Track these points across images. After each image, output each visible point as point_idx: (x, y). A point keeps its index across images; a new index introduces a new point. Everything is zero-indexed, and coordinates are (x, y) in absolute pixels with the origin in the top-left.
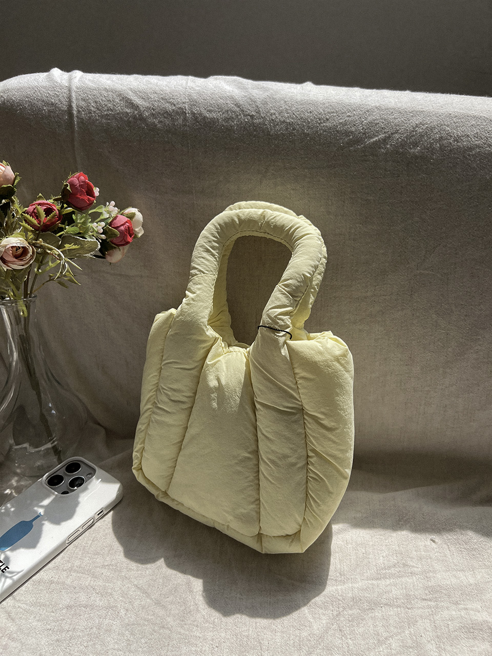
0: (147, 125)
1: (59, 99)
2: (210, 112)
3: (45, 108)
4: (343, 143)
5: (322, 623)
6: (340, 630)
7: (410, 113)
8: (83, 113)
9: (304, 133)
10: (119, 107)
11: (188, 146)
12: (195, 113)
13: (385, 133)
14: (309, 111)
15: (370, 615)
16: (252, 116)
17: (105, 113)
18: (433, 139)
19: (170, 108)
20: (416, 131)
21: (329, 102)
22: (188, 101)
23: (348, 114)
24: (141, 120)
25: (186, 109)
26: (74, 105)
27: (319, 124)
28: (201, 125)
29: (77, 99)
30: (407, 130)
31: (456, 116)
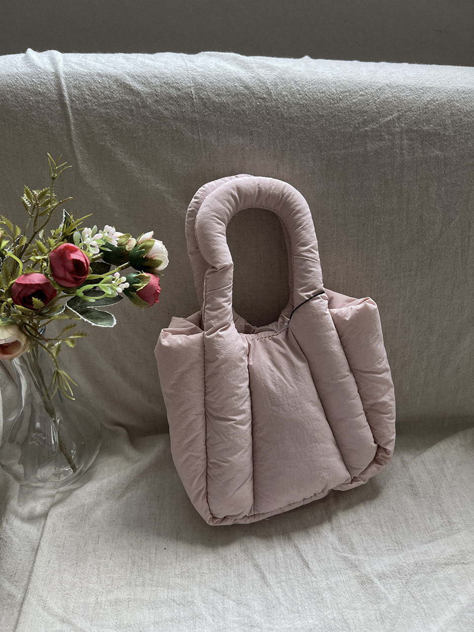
0: (152, 113)
1: (47, 88)
2: (218, 96)
3: (32, 99)
4: (358, 124)
5: (395, 593)
6: (413, 597)
7: (420, 89)
8: (77, 102)
9: (319, 115)
10: (118, 95)
11: (199, 135)
12: (202, 99)
13: (398, 111)
14: (321, 91)
15: (434, 577)
16: (264, 99)
17: (103, 101)
18: (445, 116)
19: (174, 92)
20: (428, 108)
21: (340, 81)
22: (193, 85)
23: (361, 93)
24: (144, 107)
25: (192, 94)
26: (66, 94)
27: (333, 104)
28: (210, 110)
29: (68, 87)
30: (419, 107)
31: (464, 91)
